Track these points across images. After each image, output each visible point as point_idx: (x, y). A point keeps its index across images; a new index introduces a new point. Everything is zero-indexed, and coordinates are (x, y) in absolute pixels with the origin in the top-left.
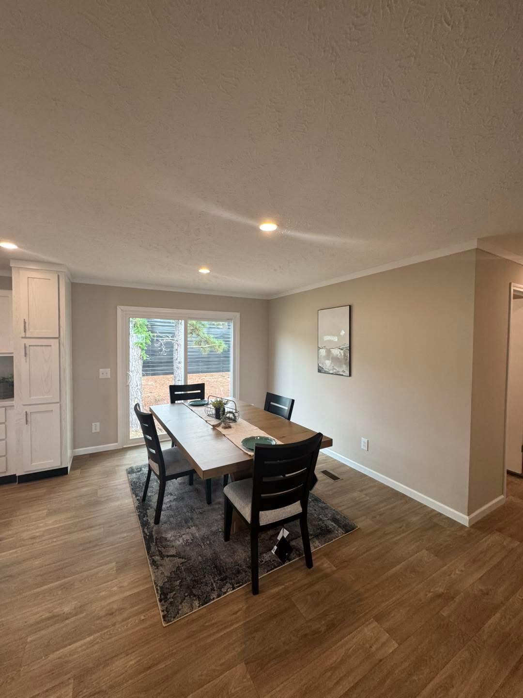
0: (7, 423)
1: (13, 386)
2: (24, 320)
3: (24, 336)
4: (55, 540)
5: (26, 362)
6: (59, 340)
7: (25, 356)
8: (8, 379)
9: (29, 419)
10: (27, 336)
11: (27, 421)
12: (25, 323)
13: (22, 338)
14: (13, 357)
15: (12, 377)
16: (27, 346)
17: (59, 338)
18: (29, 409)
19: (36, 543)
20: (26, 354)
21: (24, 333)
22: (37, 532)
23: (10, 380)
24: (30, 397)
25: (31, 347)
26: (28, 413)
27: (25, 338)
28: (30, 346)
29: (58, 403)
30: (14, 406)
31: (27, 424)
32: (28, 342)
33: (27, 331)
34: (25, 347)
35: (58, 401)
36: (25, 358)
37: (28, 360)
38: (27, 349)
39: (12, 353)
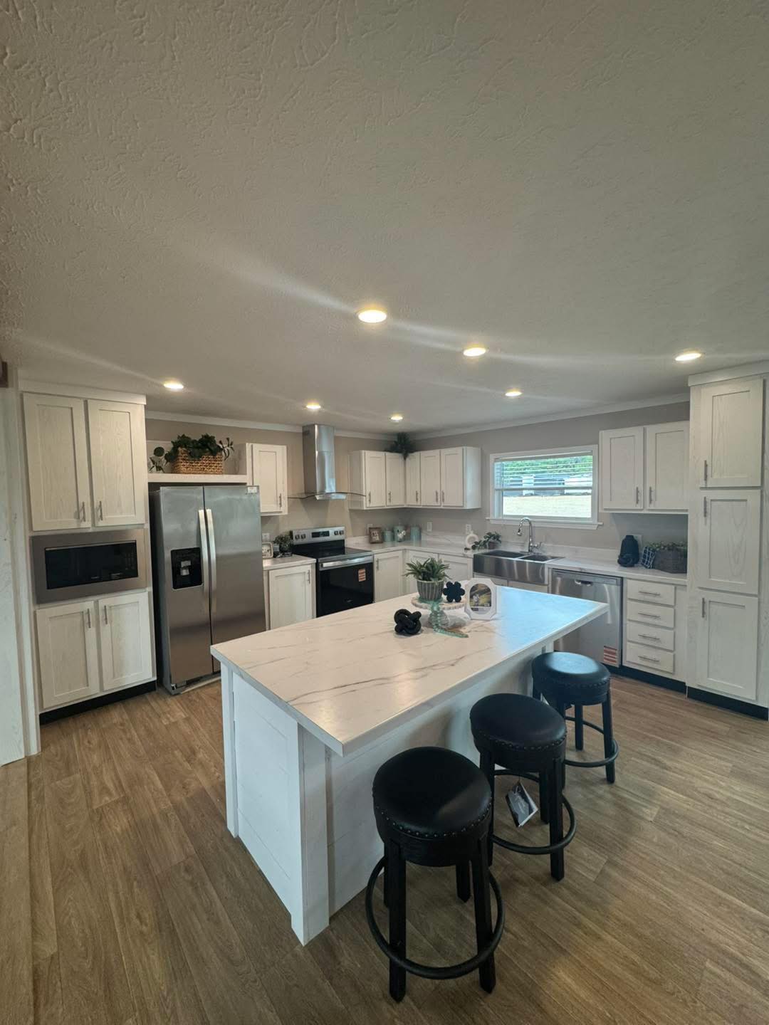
0: (676, 608)
1: (685, 555)
2: (706, 461)
3: (704, 486)
4: (747, 827)
5: (706, 523)
6: (762, 492)
7: (705, 516)
8: (679, 546)
9: (707, 611)
10: (708, 486)
11: (704, 613)
12: (706, 466)
13: (702, 488)
14: (687, 516)
15: (685, 545)
16: (708, 501)
17: (761, 488)
18: (710, 596)
19: (716, 808)
20: (705, 513)
21: (704, 482)
22: (718, 792)
23: (682, 548)
24: (710, 577)
25: (712, 502)
26: (705, 600)
27: (706, 488)
28: (712, 500)
29: (755, 596)
30: (686, 586)
31: (703, 616)
32: (711, 495)
33: (709, 477)
34: (705, 502)
35: (756, 592)
36: (704, 518)
37: (708, 521)
38: (708, 507)
39: (687, 510)
